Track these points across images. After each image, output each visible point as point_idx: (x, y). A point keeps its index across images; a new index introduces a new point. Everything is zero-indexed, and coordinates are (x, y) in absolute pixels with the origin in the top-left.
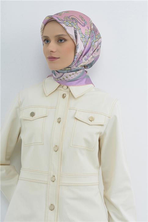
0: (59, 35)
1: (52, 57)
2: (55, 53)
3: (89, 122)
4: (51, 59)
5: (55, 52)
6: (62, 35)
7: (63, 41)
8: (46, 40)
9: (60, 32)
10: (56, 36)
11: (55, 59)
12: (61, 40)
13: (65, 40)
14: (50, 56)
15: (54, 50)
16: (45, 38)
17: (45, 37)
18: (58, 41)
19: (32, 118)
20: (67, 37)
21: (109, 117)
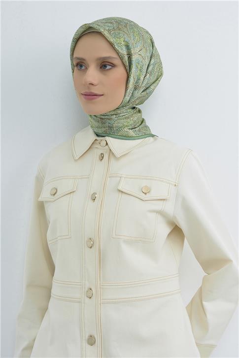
1: (93, 93)
3: (143, 196)
4: (89, 97)
5: (96, 86)
6: (109, 58)
7: (108, 67)
9: (106, 52)
10: (100, 59)
11: (95, 97)
12: (104, 65)
13: (113, 66)
14: (87, 91)
15: (95, 82)
17: (78, 58)
18: (101, 67)
19: (53, 197)
20: (117, 61)
21: (175, 185)
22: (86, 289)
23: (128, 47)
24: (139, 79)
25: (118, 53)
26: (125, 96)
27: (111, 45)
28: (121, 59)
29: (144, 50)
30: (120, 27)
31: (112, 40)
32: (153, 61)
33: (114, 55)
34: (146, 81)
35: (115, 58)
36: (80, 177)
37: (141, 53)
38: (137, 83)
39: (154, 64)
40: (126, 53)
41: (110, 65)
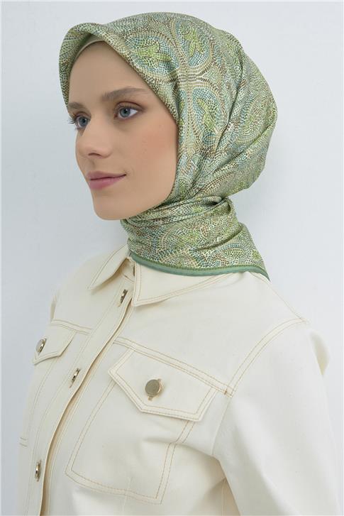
0: (116, 94)
1: (99, 173)
2: (107, 159)
3: (144, 403)
5: (106, 157)
6: (125, 91)
7: (133, 112)
8: (80, 117)
9: (118, 81)
10: (106, 98)
11: (108, 181)
13: (141, 109)
16: (75, 111)
17: (72, 106)
18: (116, 116)
20: (146, 98)
21: (226, 392)
23: (168, 63)
24: (209, 135)
25: (143, 79)
26: (177, 173)
27: (126, 62)
28: (154, 90)
29: (215, 70)
30: (152, 24)
31: (124, 52)
32: (242, 94)
33: (136, 84)
34: (227, 138)
35: (138, 90)
36: (80, 329)
37: (206, 76)
38: (205, 142)
39: (246, 103)
40: (167, 78)
41: (134, 109)
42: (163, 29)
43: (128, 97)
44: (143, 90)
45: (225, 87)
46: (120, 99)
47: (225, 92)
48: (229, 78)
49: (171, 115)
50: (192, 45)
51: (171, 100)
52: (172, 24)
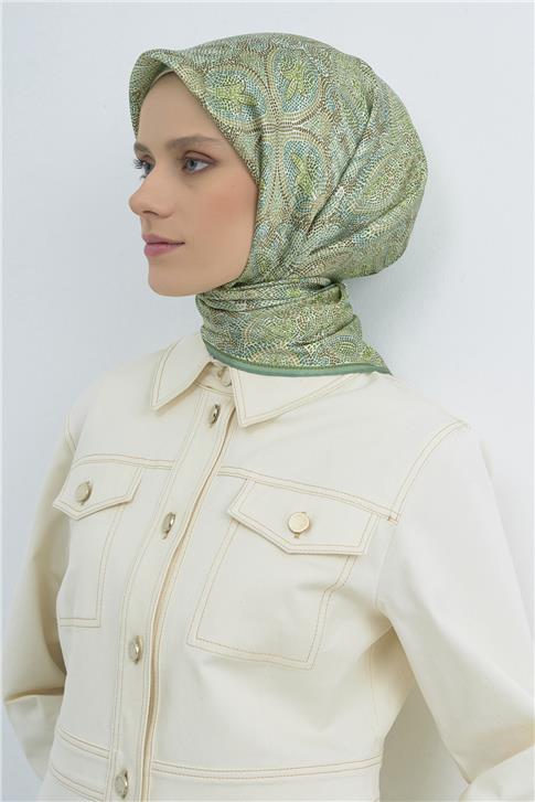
0: (185, 141)
1: (156, 237)
2: (168, 219)
3: (290, 542)
5: (164, 218)
6: (194, 139)
7: (199, 166)
10: (171, 145)
11: (164, 247)
12: (191, 160)
13: (212, 162)
19: (78, 506)
20: (219, 149)
21: (390, 518)
22: (118, 773)
23: (252, 108)
24: (303, 200)
25: (217, 125)
26: (253, 246)
28: (230, 140)
29: (323, 118)
31: (198, 92)
32: (363, 149)
33: (207, 131)
34: (334, 205)
35: (210, 139)
36: (153, 463)
37: (307, 125)
38: (298, 208)
39: (369, 161)
40: (250, 127)
41: (203, 161)
42: (256, 64)
43: (196, 146)
44: (217, 140)
45: (335, 140)
46: (189, 148)
47: (335, 145)
48: (345, 127)
49: (250, 172)
50: (293, 85)
51: (250, 154)
52: (272, 56)
